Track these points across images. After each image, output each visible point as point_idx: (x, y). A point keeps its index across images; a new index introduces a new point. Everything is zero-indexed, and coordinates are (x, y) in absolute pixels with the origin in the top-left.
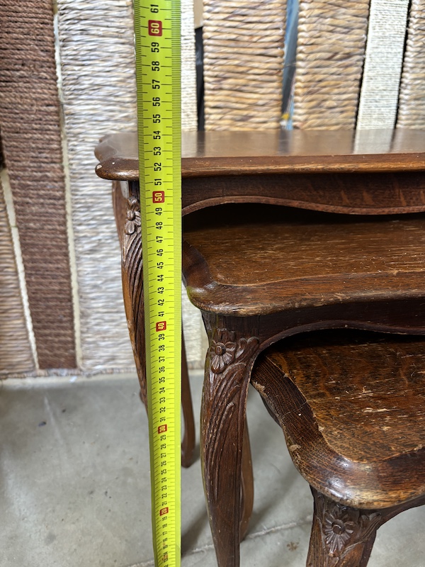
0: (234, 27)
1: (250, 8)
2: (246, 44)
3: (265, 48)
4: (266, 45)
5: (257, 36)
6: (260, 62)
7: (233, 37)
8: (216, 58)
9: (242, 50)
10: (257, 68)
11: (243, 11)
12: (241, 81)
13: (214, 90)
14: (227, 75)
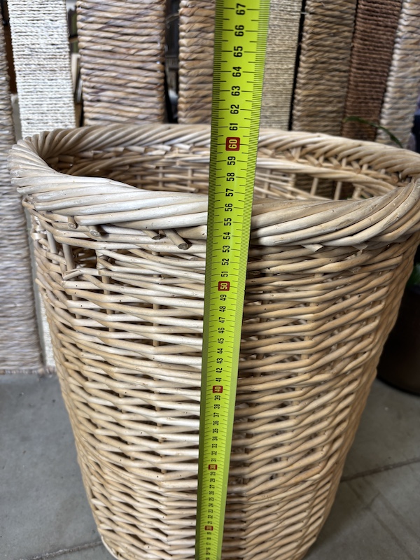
0: (110, 38)
1: (125, 20)
2: (123, 57)
3: (143, 62)
4: (144, 58)
5: (134, 48)
6: (139, 75)
7: (109, 48)
8: (92, 69)
9: (119, 63)
10: (136, 81)
11: (119, 22)
12: (120, 94)
13: (91, 101)
14: (105, 87)
